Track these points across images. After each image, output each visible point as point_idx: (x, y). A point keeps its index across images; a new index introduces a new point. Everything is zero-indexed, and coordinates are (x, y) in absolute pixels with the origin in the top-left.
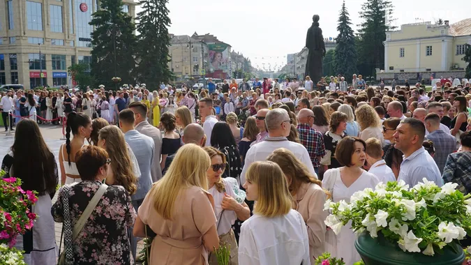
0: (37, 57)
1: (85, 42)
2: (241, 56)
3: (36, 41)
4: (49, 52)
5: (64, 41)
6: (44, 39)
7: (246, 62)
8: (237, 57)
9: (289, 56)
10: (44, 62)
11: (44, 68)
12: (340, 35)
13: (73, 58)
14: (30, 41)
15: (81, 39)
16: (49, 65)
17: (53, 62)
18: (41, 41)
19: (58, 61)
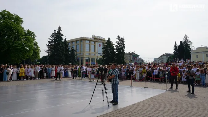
0: (88, 59)
1: (100, 55)
2: (141, 59)
3: (87, 54)
4: (91, 57)
5: (95, 54)
6: (90, 54)
7: (142, 61)
8: (140, 59)
9: (154, 59)
10: (89, 60)
11: (89, 61)
12: (175, 52)
13: (97, 59)
14: (86, 54)
15: (99, 54)
16: (91, 60)
17: (92, 60)
18: (89, 54)
19: (93, 60)
